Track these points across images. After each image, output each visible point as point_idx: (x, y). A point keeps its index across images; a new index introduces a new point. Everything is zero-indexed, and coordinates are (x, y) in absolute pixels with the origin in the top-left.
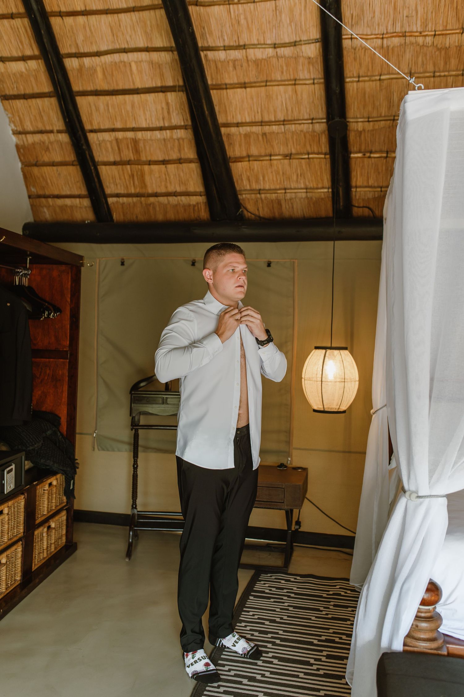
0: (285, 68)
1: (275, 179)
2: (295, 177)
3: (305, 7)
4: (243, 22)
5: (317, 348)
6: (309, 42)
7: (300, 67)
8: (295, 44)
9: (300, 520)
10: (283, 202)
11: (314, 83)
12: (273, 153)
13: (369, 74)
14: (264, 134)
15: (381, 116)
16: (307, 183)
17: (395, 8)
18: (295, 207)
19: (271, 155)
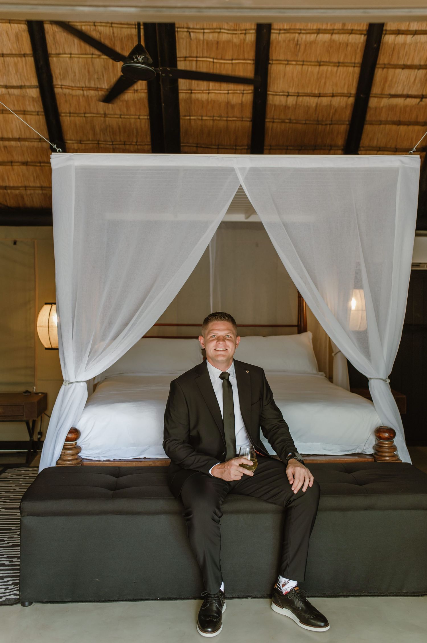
0: (16, 102)
1: (17, 179)
2: (32, 179)
3: (26, 63)
5: (46, 304)
6: (30, 87)
7: (27, 103)
8: (21, 87)
9: (41, 431)
10: (25, 196)
11: (38, 115)
12: (13, 160)
13: (77, 112)
14: (5, 147)
15: (89, 140)
16: (42, 184)
17: (89, 72)
18: (34, 200)
19: (12, 162)
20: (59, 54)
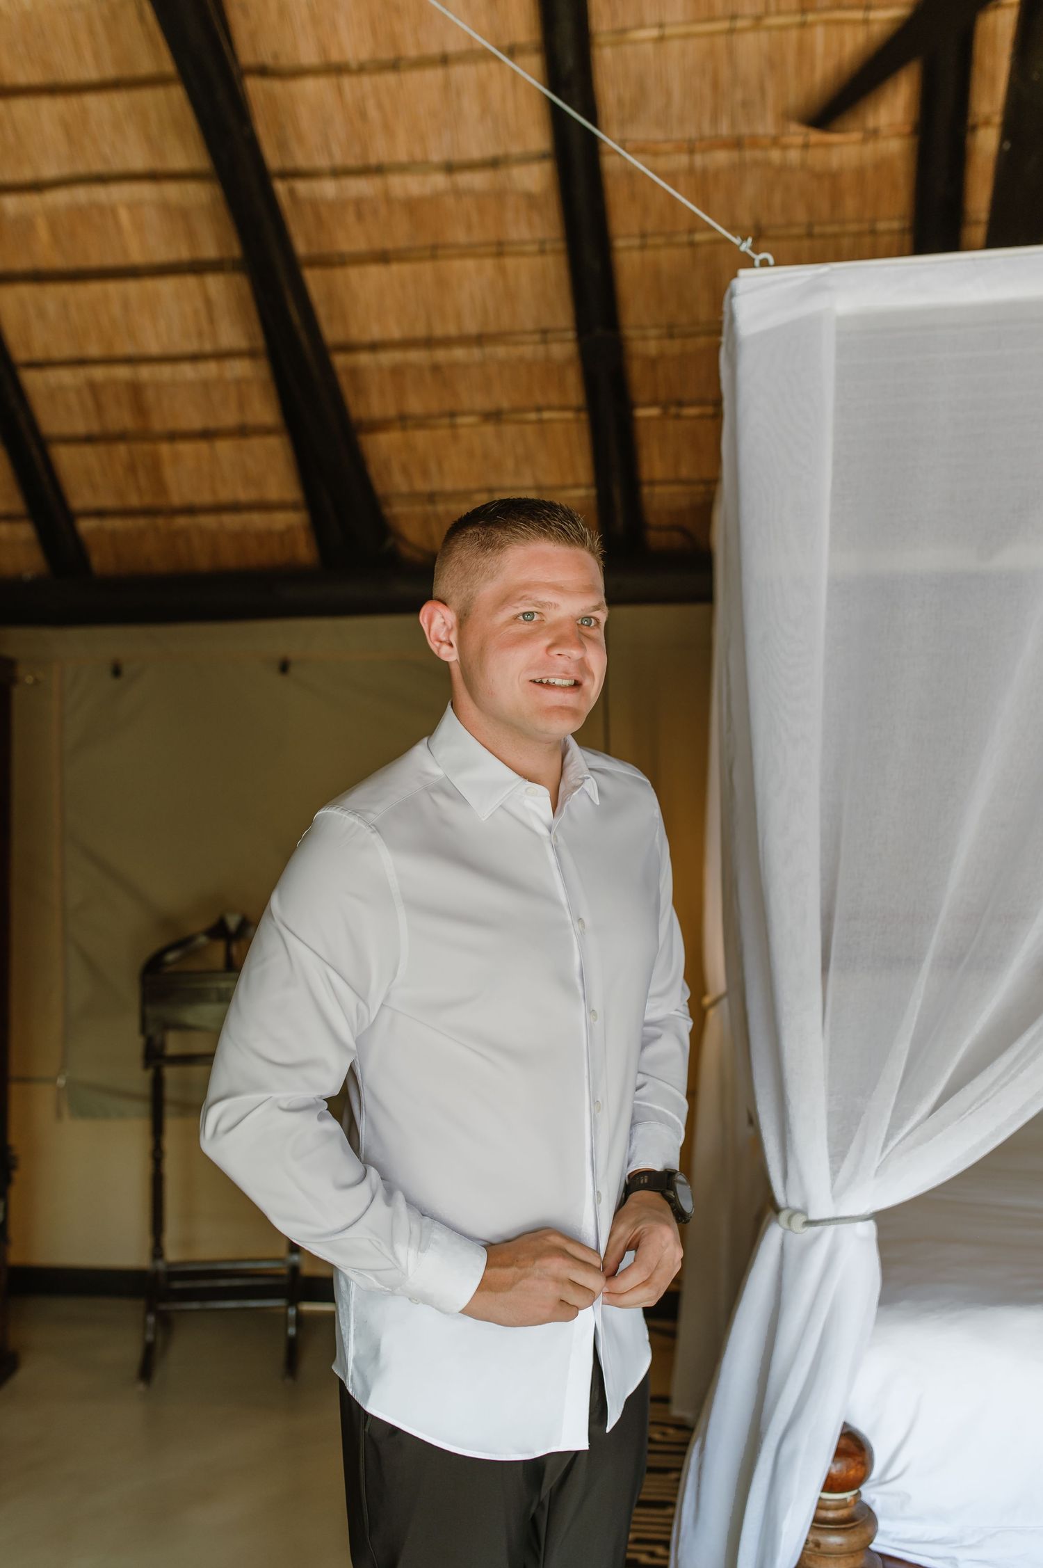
0: (475, 217)
1: (466, 468)
2: (510, 464)
3: (514, 81)
4: (373, 113)
6: (526, 159)
7: (511, 215)
8: (493, 164)
11: (542, 252)
12: (457, 411)
13: (665, 230)
14: (436, 368)
15: (697, 324)
16: (541, 477)
17: (715, 85)
19: (453, 414)
20: (623, 31)
